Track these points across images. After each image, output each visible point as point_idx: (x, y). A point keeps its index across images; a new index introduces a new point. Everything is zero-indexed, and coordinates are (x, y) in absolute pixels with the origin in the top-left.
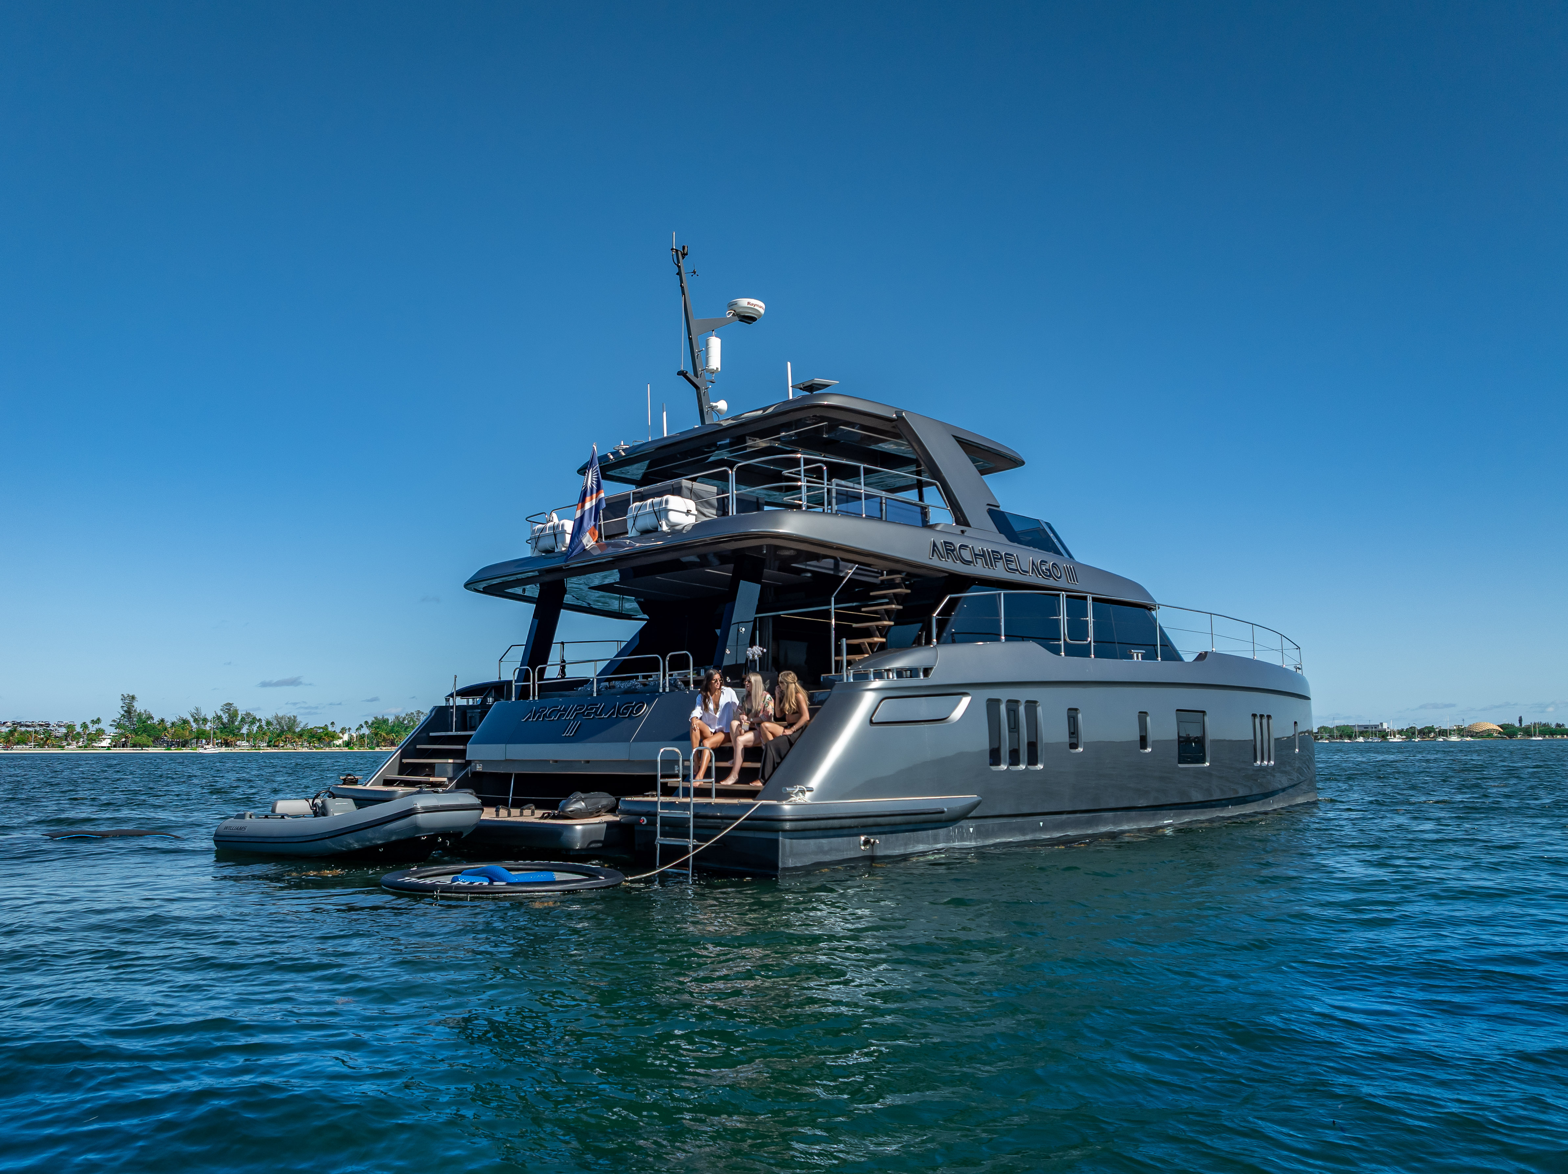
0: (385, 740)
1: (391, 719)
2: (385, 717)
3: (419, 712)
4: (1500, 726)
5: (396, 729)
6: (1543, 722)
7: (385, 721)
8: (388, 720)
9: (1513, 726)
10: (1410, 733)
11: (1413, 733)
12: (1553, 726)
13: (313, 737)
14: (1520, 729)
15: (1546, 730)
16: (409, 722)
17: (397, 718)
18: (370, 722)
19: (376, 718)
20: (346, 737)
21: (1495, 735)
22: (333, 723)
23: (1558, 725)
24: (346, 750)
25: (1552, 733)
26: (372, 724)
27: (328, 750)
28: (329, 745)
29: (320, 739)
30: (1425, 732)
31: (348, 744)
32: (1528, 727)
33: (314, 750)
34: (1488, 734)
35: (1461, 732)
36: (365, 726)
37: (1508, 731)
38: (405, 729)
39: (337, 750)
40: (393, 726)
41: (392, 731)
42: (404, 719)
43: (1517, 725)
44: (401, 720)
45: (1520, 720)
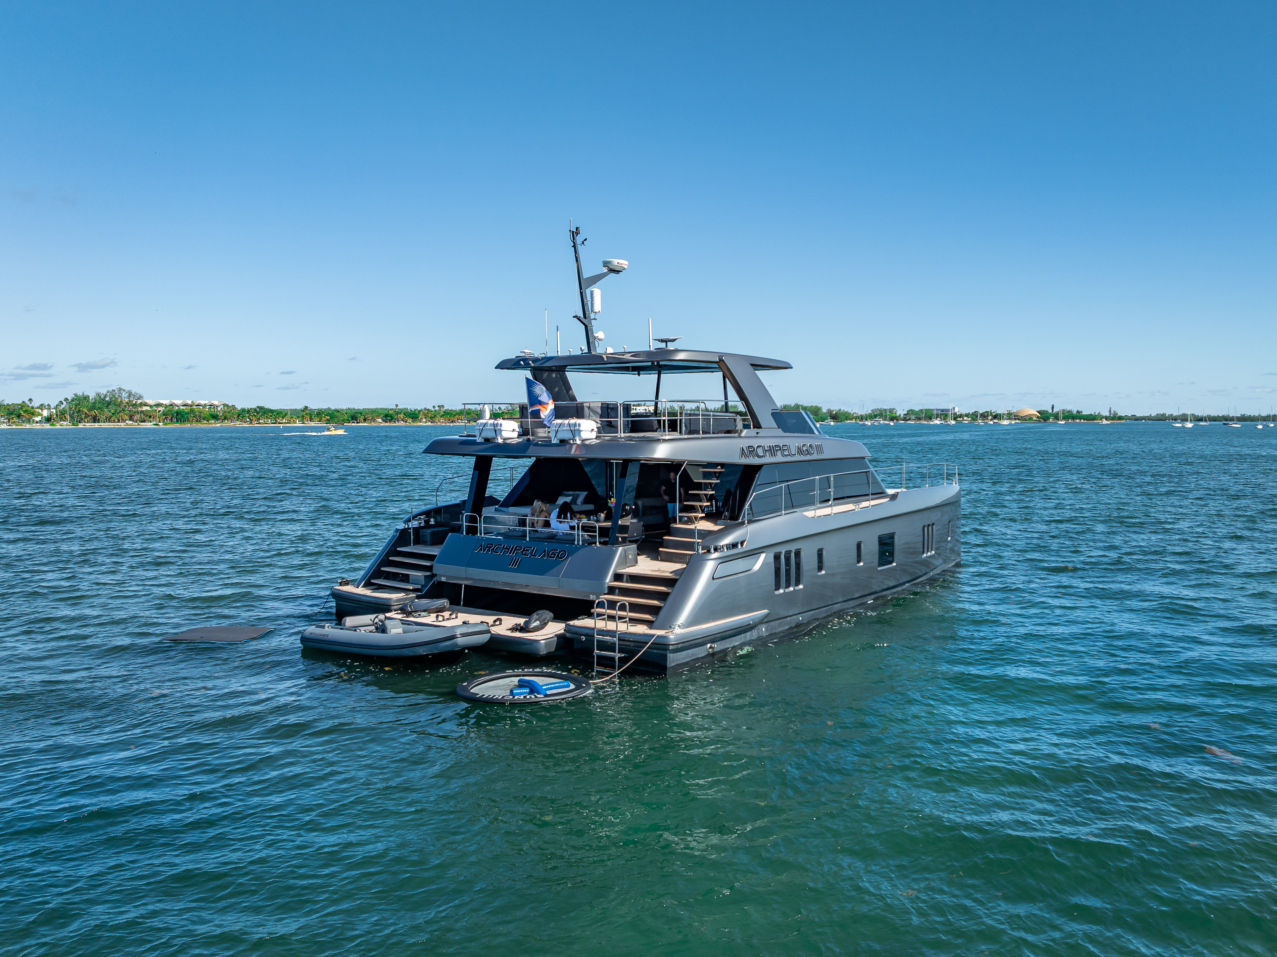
0: (87, 416)
1: (92, 395)
2: (86, 394)
3: (120, 389)
4: (1039, 412)
5: (97, 405)
6: (1068, 409)
7: (86, 398)
8: (89, 397)
9: (1047, 411)
10: (974, 416)
11: (977, 416)
12: (1075, 412)
13: (11, 414)
14: (1052, 415)
15: (1069, 416)
16: (111, 398)
17: (98, 395)
18: (70, 399)
19: (76, 395)
20: (45, 413)
21: (1034, 418)
22: (30, 400)
23: (1078, 412)
24: (47, 426)
25: (1074, 418)
26: (72, 400)
27: (28, 426)
28: (29, 421)
29: (19, 416)
30: (984, 416)
31: (48, 420)
32: (1058, 413)
33: (14, 427)
34: (1028, 418)
35: (1010, 416)
36: (65, 403)
37: (1044, 416)
38: (107, 406)
39: (38, 426)
40: (95, 403)
41: (93, 408)
42: (105, 396)
43: (1050, 411)
44: (102, 397)
45: (1053, 408)
